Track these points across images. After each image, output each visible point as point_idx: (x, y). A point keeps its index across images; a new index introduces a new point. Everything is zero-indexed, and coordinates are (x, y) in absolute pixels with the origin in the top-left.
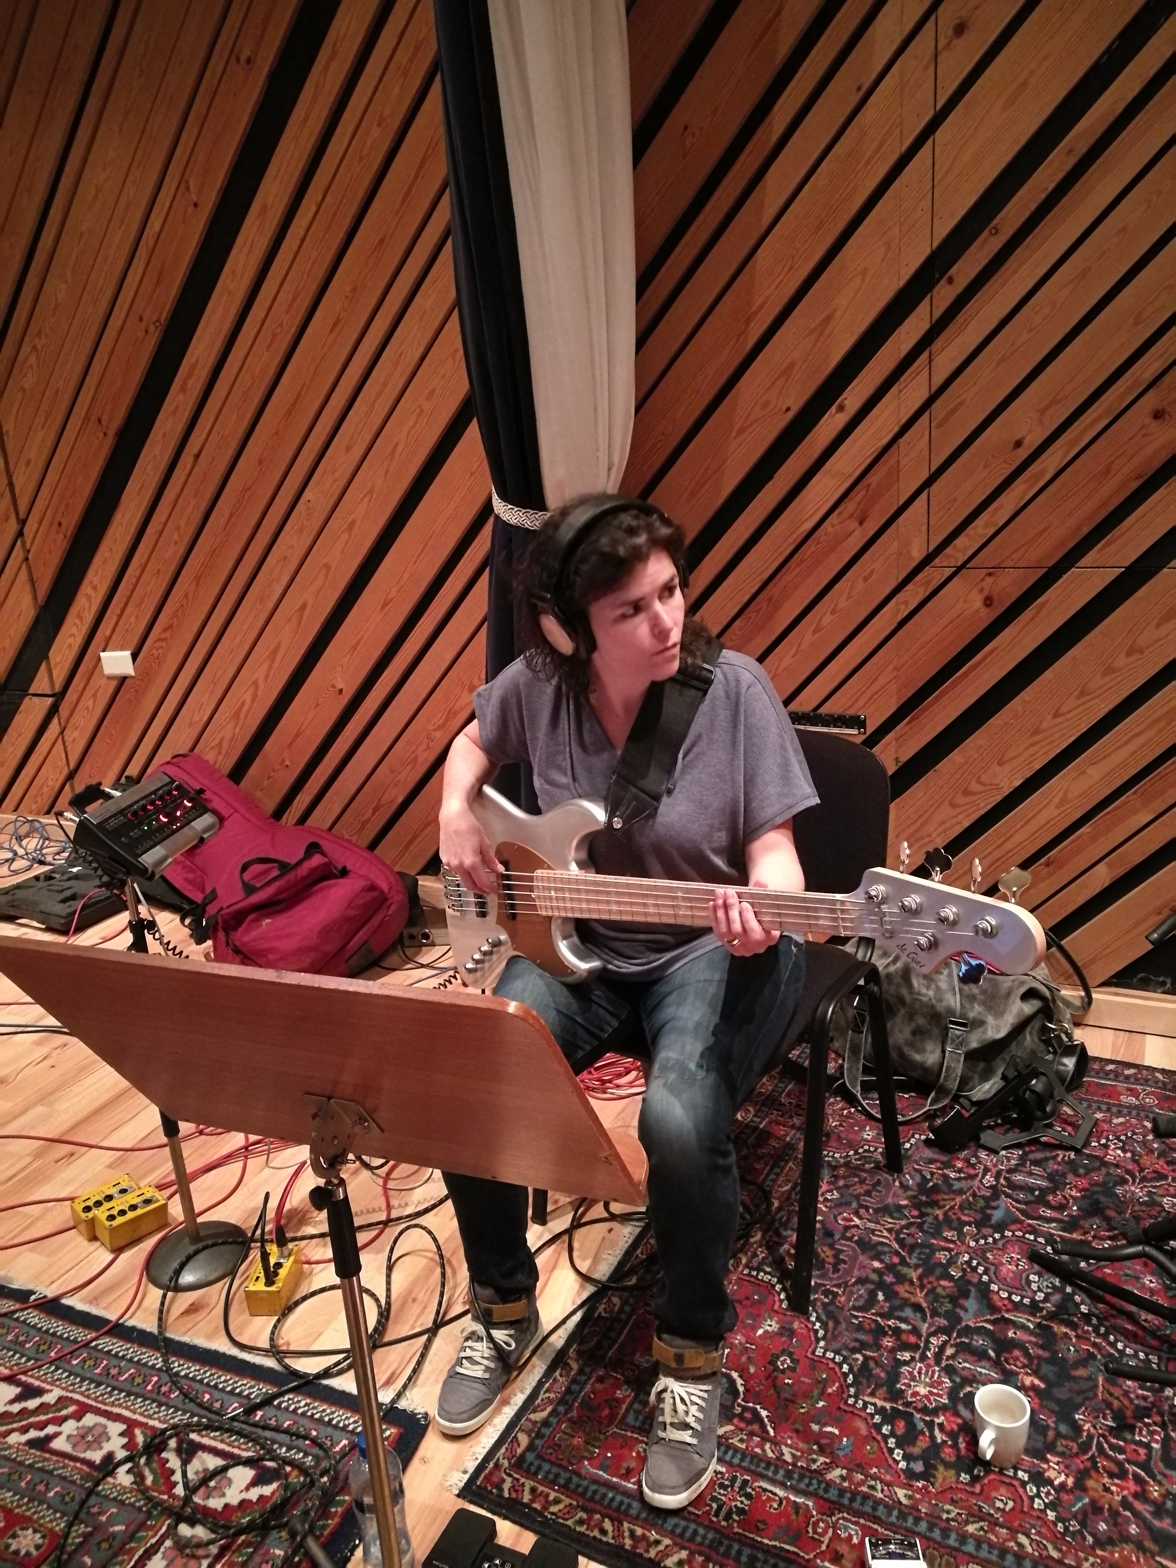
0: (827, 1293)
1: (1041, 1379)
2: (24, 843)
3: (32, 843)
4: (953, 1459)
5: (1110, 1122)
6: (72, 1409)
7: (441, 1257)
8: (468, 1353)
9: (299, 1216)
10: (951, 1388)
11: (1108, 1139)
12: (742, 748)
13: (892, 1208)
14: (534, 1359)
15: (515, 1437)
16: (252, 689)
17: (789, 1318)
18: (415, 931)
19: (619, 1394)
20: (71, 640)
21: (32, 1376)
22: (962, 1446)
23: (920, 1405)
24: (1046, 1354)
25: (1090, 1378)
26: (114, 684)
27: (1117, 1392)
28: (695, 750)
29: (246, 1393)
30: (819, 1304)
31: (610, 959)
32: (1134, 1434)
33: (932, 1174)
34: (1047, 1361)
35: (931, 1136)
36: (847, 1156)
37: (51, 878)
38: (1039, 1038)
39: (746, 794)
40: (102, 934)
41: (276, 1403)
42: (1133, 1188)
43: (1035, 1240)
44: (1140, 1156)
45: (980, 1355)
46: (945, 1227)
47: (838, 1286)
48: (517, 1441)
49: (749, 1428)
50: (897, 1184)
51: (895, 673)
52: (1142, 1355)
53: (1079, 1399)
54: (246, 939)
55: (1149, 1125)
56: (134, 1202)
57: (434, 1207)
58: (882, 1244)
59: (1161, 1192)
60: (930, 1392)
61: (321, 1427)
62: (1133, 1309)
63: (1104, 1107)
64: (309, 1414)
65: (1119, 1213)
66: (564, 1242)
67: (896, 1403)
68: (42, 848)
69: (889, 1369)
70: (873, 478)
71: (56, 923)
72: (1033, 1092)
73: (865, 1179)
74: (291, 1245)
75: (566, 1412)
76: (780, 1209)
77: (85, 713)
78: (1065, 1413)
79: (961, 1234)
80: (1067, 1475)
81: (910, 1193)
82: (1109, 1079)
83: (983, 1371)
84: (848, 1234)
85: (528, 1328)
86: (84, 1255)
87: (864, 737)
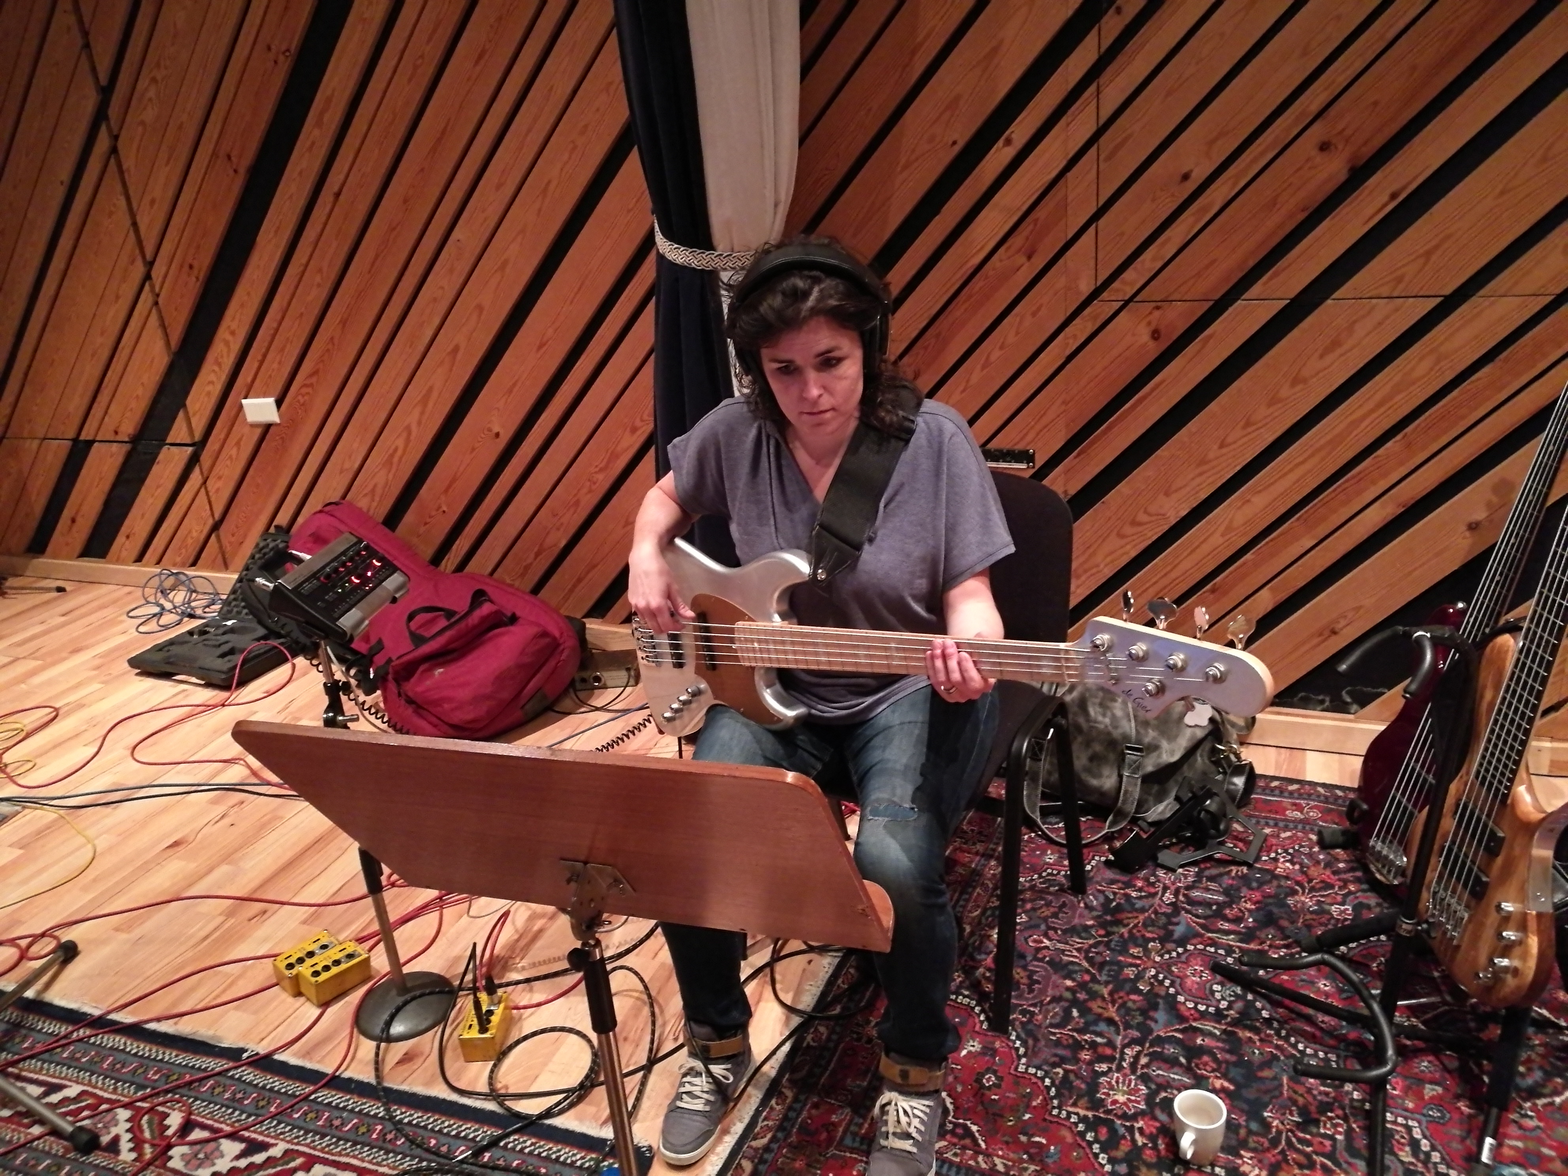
0: (1024, 1012)
1: (1230, 1081)
2: (171, 596)
3: (179, 597)
4: (1154, 1160)
5: (1278, 836)
6: (300, 1161)
7: (650, 996)
8: (688, 1088)
9: (502, 962)
10: (1148, 1095)
11: (1277, 853)
12: (944, 497)
13: (1079, 928)
14: (749, 1089)
15: (739, 1164)
16: (405, 435)
17: (991, 1039)
18: (586, 674)
19: (834, 1118)
20: (210, 388)
21: (255, 1132)
22: (1162, 1147)
23: (1120, 1112)
24: (1233, 1058)
25: (1275, 1078)
26: (258, 432)
27: (1301, 1090)
28: (898, 498)
29: (471, 1136)
30: (1017, 1023)
31: (813, 704)
32: (1319, 1128)
33: (1115, 894)
34: (1236, 1064)
35: (1111, 857)
36: (1032, 880)
37: (206, 633)
38: (1209, 759)
39: (947, 543)
40: (265, 688)
41: (502, 1144)
42: (1303, 899)
43: (1216, 952)
44: (1308, 868)
45: (1172, 1062)
46: (1131, 945)
47: (1035, 1005)
48: (741, 1167)
49: (962, 1142)
50: (1082, 905)
51: (1063, 408)
52: (1321, 1054)
53: (1266, 1098)
54: (419, 689)
55: (1314, 837)
56: (337, 958)
57: (635, 947)
58: (1072, 963)
59: (1329, 900)
60: (1129, 1099)
61: (550, 1165)
62: (1311, 1011)
63: (1271, 823)
64: (536, 1152)
65: (1292, 922)
66: (766, 976)
67: (1097, 1111)
68: (189, 603)
69: (1089, 1080)
70: (1041, 213)
71: (218, 678)
72: (1208, 812)
73: (1051, 902)
74: (500, 992)
75: (785, 1139)
76: (972, 933)
77: (228, 462)
78: (1254, 1111)
79: (1147, 951)
80: (1260, 1169)
81: (1095, 913)
82: (1274, 796)
83: (1176, 1077)
84: (1040, 956)
85: (743, 1062)
86: (291, 1011)
87: (1034, 471)
